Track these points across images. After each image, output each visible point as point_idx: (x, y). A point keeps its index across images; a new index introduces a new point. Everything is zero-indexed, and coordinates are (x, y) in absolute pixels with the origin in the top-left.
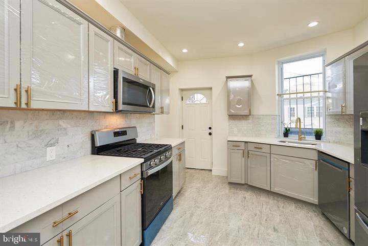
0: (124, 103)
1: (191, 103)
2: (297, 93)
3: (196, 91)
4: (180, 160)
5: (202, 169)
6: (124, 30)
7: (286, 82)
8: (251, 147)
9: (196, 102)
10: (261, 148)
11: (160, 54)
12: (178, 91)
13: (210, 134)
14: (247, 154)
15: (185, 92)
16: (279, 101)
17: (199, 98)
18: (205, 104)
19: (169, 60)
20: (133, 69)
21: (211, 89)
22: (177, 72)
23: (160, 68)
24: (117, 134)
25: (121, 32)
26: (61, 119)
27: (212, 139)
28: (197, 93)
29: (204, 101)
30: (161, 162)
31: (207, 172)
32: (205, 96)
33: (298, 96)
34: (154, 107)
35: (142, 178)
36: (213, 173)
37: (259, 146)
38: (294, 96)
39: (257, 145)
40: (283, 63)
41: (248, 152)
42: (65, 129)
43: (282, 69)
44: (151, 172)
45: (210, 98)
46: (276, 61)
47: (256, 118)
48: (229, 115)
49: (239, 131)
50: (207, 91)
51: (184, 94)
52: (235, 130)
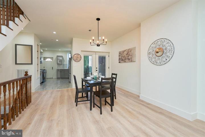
5: (50, 78)
9: (48, 61)
18: (51, 61)
27: (53, 70)
28: (49, 58)
31: (52, 78)
46: (68, 53)
47: (64, 65)
48: (58, 64)
49: (60, 68)
50: (52, 58)
51: (45, 58)
52: (59, 68)
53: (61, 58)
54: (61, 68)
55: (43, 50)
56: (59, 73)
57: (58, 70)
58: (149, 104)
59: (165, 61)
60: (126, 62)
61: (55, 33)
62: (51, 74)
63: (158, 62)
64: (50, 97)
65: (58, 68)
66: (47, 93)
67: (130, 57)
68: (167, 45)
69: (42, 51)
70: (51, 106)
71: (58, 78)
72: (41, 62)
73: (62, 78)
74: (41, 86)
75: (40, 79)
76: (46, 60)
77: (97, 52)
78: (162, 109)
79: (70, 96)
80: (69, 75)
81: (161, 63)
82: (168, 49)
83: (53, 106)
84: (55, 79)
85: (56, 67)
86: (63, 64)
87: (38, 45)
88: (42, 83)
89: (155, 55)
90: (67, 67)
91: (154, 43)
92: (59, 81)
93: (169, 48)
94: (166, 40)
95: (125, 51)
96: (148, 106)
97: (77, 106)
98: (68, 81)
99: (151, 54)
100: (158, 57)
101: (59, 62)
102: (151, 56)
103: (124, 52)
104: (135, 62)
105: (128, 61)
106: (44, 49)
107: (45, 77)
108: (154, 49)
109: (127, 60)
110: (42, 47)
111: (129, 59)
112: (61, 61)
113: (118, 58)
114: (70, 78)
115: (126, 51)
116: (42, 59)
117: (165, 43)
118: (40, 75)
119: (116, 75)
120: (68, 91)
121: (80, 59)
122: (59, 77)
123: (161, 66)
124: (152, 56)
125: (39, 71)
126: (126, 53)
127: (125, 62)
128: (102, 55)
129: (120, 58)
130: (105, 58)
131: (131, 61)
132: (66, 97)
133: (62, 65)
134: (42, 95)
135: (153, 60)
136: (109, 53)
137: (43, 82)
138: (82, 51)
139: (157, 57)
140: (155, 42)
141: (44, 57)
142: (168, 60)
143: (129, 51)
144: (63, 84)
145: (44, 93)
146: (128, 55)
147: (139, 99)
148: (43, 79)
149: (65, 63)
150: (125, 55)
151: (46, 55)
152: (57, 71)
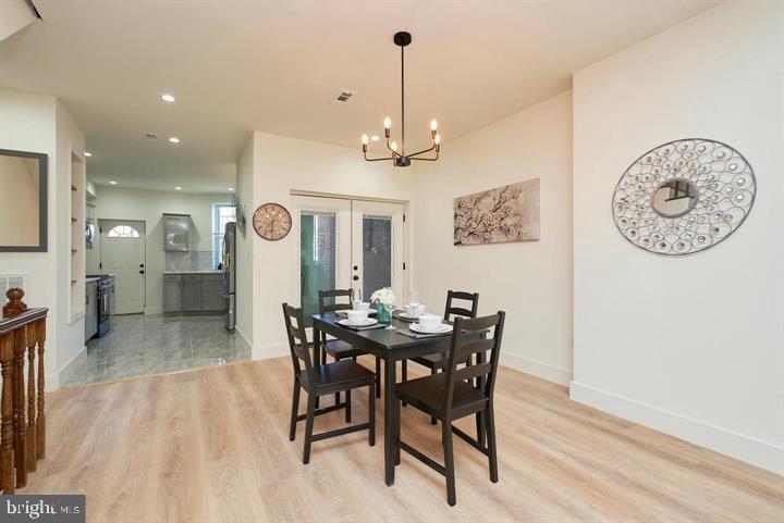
1: (112, 235)
3: (123, 222)
8: (187, 278)
9: (122, 236)
10: (194, 278)
12: (96, 221)
13: (141, 273)
14: (182, 284)
15: (104, 223)
18: (135, 238)
21: (144, 222)
22: (95, 198)
27: (144, 277)
29: (136, 235)
31: (139, 315)
32: (137, 230)
36: (146, 314)
40: (219, 206)
41: (184, 283)
45: (142, 231)
46: (213, 205)
47: (195, 254)
48: (169, 251)
49: (177, 267)
50: (139, 225)
51: (105, 225)
52: (173, 267)
53: (184, 226)
54: (183, 267)
55: (97, 187)
56: (175, 289)
58: (626, 425)
59: (708, 238)
60: (490, 243)
61: (168, 98)
62: (135, 295)
63: (671, 239)
64: (151, 415)
65: (168, 267)
66: (127, 391)
67: (509, 222)
68: (718, 167)
69: (91, 190)
70: (167, 475)
71: (169, 314)
72: (88, 238)
73: (187, 313)
74: (88, 353)
75: (83, 320)
76: (108, 231)
77: (359, 199)
78: (694, 446)
79: (250, 403)
80: (228, 300)
81: (687, 245)
82: (720, 185)
83: (177, 470)
84: (158, 316)
85: (159, 264)
86: (191, 249)
87: (75, 158)
88: (93, 338)
89: (650, 210)
90: (211, 264)
91: (644, 160)
92: (175, 327)
93: (726, 178)
94: (707, 144)
95: (486, 194)
96: (626, 433)
97: (306, 461)
98: (223, 324)
99: (634, 208)
100: (668, 221)
101: (175, 241)
102: (629, 214)
103: (478, 199)
104: (537, 240)
105: (502, 237)
106: (100, 181)
107: (108, 308)
108: (648, 185)
109: (495, 235)
110: (93, 170)
111: (507, 231)
112: (183, 238)
113: (450, 225)
114: (231, 312)
115: (493, 195)
116: (92, 227)
117: (705, 160)
118: (87, 303)
119: (474, 298)
120: (231, 374)
121: (286, 226)
122: (175, 306)
123: (684, 258)
124: (636, 216)
125: (82, 281)
126: (489, 203)
127: (486, 241)
128: (377, 211)
129: (462, 225)
130: (389, 223)
131: (519, 239)
132: (235, 413)
133: (188, 256)
134: (106, 408)
135: (644, 232)
136: (405, 203)
137: (97, 336)
138: (294, 193)
139: (660, 219)
140: (652, 155)
141: (100, 220)
142: (724, 230)
143: (507, 194)
144: (200, 340)
145: (110, 394)
146: (500, 213)
147: (571, 401)
148: (99, 322)
149: (201, 247)
150: (486, 211)
151: (112, 207)
152: (164, 281)
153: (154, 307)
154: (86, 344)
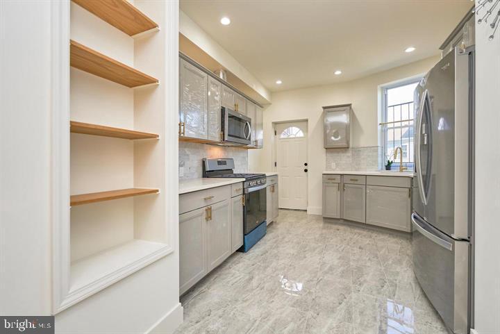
0: (229, 135)
1: (285, 137)
2: (394, 122)
3: (291, 124)
4: (273, 191)
5: (296, 210)
6: (226, 71)
7: (390, 110)
8: (347, 180)
9: (291, 136)
10: (357, 180)
11: (254, 88)
12: (271, 124)
13: (306, 171)
14: (342, 187)
15: (278, 126)
16: (382, 131)
17: (295, 132)
18: (300, 138)
19: (263, 93)
20: (233, 107)
21: (307, 121)
22: (270, 104)
23: (255, 103)
24: (220, 163)
25: (223, 74)
26: (185, 147)
27: (307, 176)
28: (292, 126)
29: (301, 134)
30: (257, 185)
31: (302, 212)
32: (301, 129)
33: (403, 125)
34: (250, 139)
35: (244, 194)
36: (308, 212)
37: (354, 178)
38: (398, 124)
39: (353, 177)
40: (387, 89)
41: (344, 186)
42: (188, 155)
43: (386, 95)
44: (251, 190)
45: (305, 130)
46: (379, 87)
48: (329, 148)
49: (337, 165)
50: (303, 123)
51: (278, 128)
52: (333, 165)
53: (343, 118)
55: (271, 92)
56: (334, 193)
57: (328, 178)
65: (328, 167)
71: (328, 220)
73: (347, 222)
76: (281, 133)
85: (322, 164)
86: (351, 146)
90: (375, 161)
101: (336, 137)
122: (335, 212)
133: (349, 154)
141: (274, 124)
148: (244, 233)
149: (363, 142)
152: (324, 182)
153: (314, 208)
154: (180, 302)
